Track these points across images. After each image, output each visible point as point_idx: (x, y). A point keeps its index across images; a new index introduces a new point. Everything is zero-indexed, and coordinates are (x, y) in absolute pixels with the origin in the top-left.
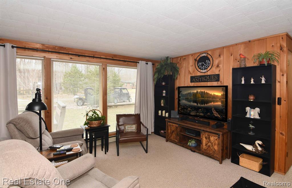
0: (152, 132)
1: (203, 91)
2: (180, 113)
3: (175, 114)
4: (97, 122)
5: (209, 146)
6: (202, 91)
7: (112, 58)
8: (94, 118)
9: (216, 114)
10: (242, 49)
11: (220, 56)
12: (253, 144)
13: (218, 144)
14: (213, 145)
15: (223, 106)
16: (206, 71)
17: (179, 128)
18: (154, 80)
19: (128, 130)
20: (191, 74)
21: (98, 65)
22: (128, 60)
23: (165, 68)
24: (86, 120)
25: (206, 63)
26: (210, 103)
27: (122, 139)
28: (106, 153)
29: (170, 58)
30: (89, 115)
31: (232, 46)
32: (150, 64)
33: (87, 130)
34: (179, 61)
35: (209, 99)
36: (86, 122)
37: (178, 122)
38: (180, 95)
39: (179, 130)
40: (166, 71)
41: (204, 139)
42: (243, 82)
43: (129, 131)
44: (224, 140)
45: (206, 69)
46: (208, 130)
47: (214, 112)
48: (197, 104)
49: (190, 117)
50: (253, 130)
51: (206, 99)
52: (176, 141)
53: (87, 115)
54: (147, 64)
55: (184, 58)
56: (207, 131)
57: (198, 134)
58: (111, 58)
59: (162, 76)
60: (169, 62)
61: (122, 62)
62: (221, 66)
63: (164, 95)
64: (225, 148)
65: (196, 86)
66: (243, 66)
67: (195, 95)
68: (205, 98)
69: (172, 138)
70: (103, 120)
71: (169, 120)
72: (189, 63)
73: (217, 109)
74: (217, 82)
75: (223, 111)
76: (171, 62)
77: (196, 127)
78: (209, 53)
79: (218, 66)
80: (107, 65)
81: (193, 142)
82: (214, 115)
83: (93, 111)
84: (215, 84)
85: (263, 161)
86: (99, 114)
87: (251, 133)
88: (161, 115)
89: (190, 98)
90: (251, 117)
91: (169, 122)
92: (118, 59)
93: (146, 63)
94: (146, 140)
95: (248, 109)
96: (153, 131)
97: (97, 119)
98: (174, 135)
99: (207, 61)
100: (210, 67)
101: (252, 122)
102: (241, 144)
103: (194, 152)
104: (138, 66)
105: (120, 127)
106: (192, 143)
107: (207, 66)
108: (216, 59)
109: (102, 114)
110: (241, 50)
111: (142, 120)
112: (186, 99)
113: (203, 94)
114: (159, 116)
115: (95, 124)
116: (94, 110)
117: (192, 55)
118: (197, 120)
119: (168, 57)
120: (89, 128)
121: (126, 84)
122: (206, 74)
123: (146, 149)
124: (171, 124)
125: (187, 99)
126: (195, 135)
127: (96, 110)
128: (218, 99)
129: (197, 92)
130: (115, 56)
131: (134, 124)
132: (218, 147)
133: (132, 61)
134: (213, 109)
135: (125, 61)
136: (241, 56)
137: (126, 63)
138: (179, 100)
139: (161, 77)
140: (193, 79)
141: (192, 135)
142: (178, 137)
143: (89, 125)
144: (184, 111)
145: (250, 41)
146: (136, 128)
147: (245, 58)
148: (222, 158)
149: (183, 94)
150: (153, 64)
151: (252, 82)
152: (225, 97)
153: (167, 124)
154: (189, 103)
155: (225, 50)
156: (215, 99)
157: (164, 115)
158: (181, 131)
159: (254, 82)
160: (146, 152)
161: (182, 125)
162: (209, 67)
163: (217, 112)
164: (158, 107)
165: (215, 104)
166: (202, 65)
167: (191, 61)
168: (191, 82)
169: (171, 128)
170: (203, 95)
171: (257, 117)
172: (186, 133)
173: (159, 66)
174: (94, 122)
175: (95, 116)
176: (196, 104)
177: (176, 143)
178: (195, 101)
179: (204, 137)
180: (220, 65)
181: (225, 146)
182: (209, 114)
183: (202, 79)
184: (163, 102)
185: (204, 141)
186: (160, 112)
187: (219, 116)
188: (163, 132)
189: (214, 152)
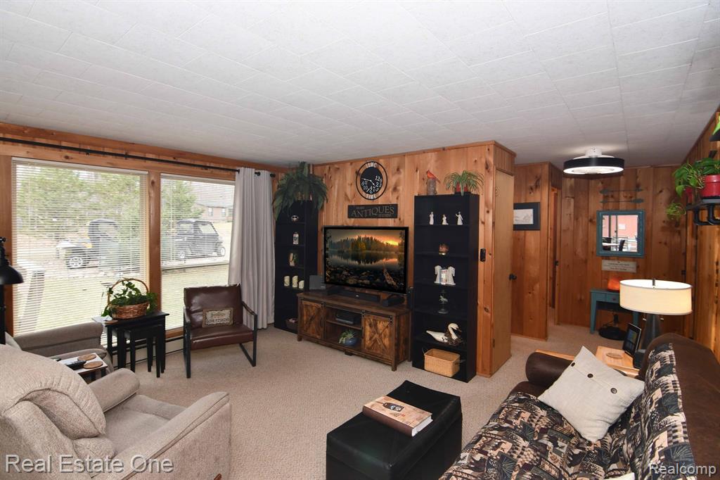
0: (268, 325)
1: (370, 236)
2: (328, 280)
3: (317, 282)
4: (137, 306)
5: (375, 341)
6: (367, 236)
7: (174, 158)
8: (127, 297)
9: (390, 280)
10: (433, 161)
11: (398, 170)
12: (444, 330)
13: (390, 335)
14: (381, 339)
15: (400, 265)
16: (375, 196)
17: (322, 311)
18: (273, 210)
19: (213, 321)
20: (349, 200)
21: (138, 174)
22: (212, 165)
23: (298, 186)
24: (106, 304)
25: (375, 182)
26: (381, 261)
27: (198, 341)
28: (158, 376)
29: (309, 165)
30: (115, 292)
31: (418, 153)
32: (265, 174)
33: (111, 328)
34: (326, 172)
35: (378, 252)
36: (106, 308)
37: (323, 298)
38: (328, 245)
39: (322, 315)
40: (299, 193)
41: (368, 328)
42: (432, 222)
43: (215, 323)
44: (401, 328)
45: (376, 192)
46: (374, 310)
47: (386, 277)
48: (360, 262)
49: (348, 288)
50: (446, 306)
51: (374, 252)
52: (318, 337)
53: (110, 291)
54: (259, 174)
55: (335, 166)
56: (372, 313)
57: (357, 319)
58: (172, 159)
59: (291, 204)
60: (306, 172)
61: (199, 170)
62: (400, 188)
63: (296, 242)
64: (402, 342)
65: (357, 225)
66: (432, 194)
67: (355, 244)
68: (373, 250)
69: (310, 331)
70: (151, 301)
71: (305, 294)
72: (345, 178)
73: (391, 271)
74: (393, 219)
75: (400, 274)
76: (311, 173)
77: (355, 306)
78: (381, 161)
79: (395, 189)
80: (162, 174)
81: (350, 336)
82: (386, 282)
83: (126, 282)
84: (390, 222)
85: (461, 358)
86: (139, 288)
87: (442, 312)
88: (288, 285)
89: (347, 252)
90: (442, 283)
91: (305, 299)
92: (188, 162)
93: (256, 173)
94: (253, 338)
95: (438, 268)
96: (272, 320)
97: (137, 299)
98: (313, 326)
99: (377, 178)
100: (382, 189)
101: (443, 292)
102: (428, 332)
103: (351, 354)
104: (236, 177)
105: (194, 316)
106: (346, 339)
107: (376, 188)
108: (393, 175)
109: (147, 289)
110: (431, 164)
111: (245, 299)
112: (339, 252)
113: (369, 241)
114: (286, 288)
115: (131, 312)
116: (128, 280)
117: (352, 162)
118: (358, 293)
119: (304, 163)
120: (116, 321)
121: (210, 210)
122: (375, 203)
123: (252, 358)
124: (308, 303)
125: (341, 253)
126: (351, 323)
127: (133, 279)
128: (393, 253)
129: (359, 238)
130: (181, 154)
131: (226, 308)
132: (390, 340)
133: (222, 166)
134: (385, 271)
135: (206, 167)
136: (429, 175)
137: (209, 171)
138: (326, 256)
139: (288, 204)
140: (353, 211)
141: (347, 322)
142: (322, 330)
143: (114, 316)
144: (335, 276)
145: (444, 149)
146: (232, 315)
147: (434, 179)
148: (396, 359)
149: (334, 244)
150: (272, 176)
151: (445, 223)
152: (403, 249)
153: (299, 304)
154: (345, 261)
155: (407, 159)
156: (388, 253)
157: (295, 286)
158: (327, 316)
159: (447, 222)
160: (253, 363)
161: (329, 304)
162: (380, 188)
163: (391, 275)
164: (282, 269)
165: (388, 261)
166: (369, 185)
167: (350, 175)
168: (350, 216)
169: (308, 311)
170: (370, 244)
171: (451, 283)
172: (337, 319)
173: (284, 182)
174: (128, 307)
175: (130, 292)
176: (357, 262)
177: (317, 342)
178: (355, 258)
179: (367, 324)
180: (398, 188)
181: (402, 337)
182: (378, 280)
183: (368, 212)
184: (293, 257)
185: (368, 331)
186: (287, 279)
187: (395, 284)
188: (293, 321)
189: (383, 350)
